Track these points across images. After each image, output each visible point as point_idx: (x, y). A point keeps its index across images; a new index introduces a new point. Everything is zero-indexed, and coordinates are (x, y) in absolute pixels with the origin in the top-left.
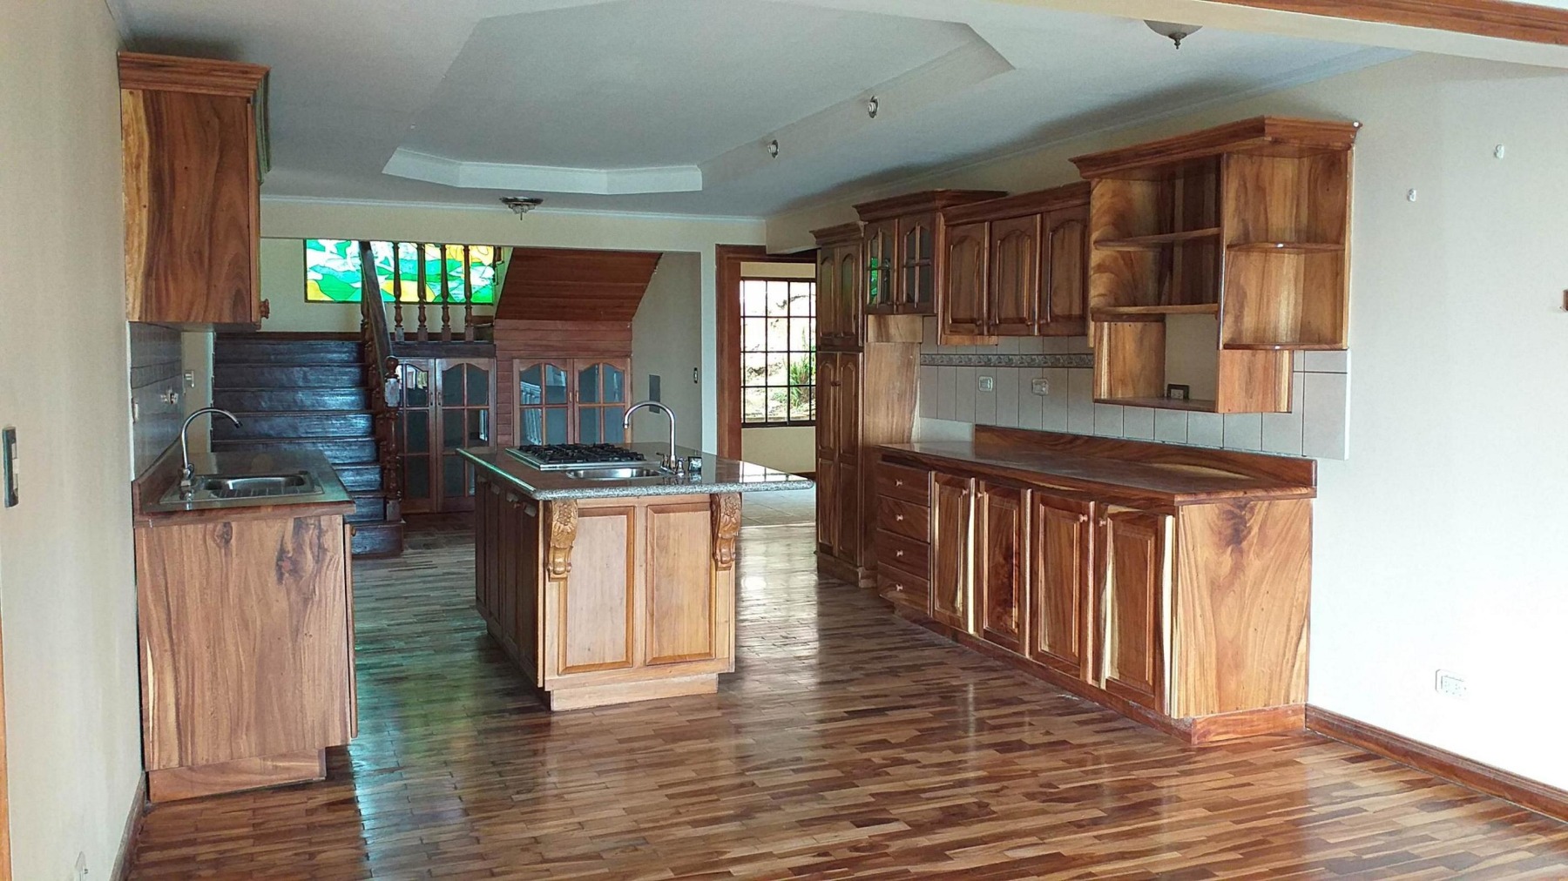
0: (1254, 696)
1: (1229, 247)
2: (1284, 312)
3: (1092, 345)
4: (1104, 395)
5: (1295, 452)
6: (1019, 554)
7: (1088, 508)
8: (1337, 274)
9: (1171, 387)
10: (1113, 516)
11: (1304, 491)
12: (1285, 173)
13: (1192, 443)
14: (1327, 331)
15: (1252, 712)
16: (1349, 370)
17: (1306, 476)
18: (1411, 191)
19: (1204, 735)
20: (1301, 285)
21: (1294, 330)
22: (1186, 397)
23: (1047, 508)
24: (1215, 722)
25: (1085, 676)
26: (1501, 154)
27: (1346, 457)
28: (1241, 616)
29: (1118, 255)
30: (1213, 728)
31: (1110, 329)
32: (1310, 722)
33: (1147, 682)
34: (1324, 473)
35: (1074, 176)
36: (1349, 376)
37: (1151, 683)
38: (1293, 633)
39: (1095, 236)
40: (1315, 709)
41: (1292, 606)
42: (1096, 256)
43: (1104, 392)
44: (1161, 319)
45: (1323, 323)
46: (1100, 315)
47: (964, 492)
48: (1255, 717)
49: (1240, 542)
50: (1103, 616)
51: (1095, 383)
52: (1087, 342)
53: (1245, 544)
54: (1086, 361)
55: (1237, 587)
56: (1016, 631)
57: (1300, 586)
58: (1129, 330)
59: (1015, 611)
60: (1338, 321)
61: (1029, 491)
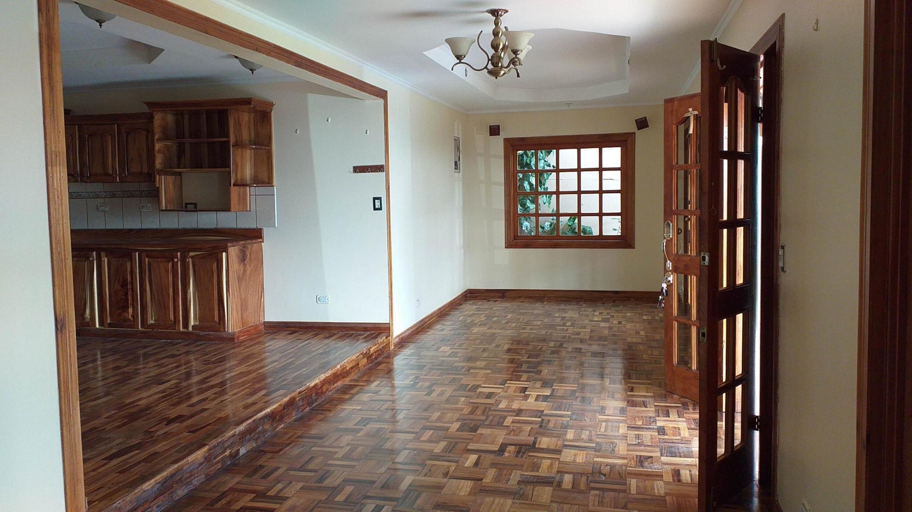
0: (252, 321)
1: (233, 146)
2: (248, 172)
3: (158, 186)
4: (164, 208)
5: (253, 226)
6: (132, 283)
7: (178, 255)
8: (269, 159)
9: (186, 204)
10: (192, 257)
11: (260, 240)
12: (246, 118)
13: (200, 226)
14: (266, 180)
15: (250, 327)
16: (275, 194)
17: (259, 234)
18: (297, 130)
19: (238, 338)
20: (253, 162)
21: (251, 179)
22: (196, 208)
23: (150, 259)
24: (241, 332)
25: (179, 327)
26: (329, 121)
27: (276, 226)
28: (246, 290)
29: (164, 146)
30: (240, 334)
31: (164, 178)
32: (266, 327)
33: (216, 321)
34: (266, 233)
35: (146, 109)
36: (275, 196)
37: (217, 321)
38: (260, 294)
39: (156, 137)
40: (268, 322)
41: (259, 284)
42: (157, 146)
43: (164, 207)
44: (180, 174)
45: (264, 176)
46: (161, 172)
47: (91, 259)
48: (251, 328)
49: (245, 261)
50: (189, 300)
51: (159, 203)
52: (155, 184)
53: (246, 261)
54: (154, 194)
55: (245, 279)
56: (132, 319)
57: (261, 276)
58: (170, 179)
59: (130, 310)
60: (271, 175)
61: (137, 253)
